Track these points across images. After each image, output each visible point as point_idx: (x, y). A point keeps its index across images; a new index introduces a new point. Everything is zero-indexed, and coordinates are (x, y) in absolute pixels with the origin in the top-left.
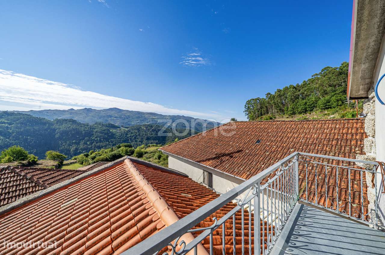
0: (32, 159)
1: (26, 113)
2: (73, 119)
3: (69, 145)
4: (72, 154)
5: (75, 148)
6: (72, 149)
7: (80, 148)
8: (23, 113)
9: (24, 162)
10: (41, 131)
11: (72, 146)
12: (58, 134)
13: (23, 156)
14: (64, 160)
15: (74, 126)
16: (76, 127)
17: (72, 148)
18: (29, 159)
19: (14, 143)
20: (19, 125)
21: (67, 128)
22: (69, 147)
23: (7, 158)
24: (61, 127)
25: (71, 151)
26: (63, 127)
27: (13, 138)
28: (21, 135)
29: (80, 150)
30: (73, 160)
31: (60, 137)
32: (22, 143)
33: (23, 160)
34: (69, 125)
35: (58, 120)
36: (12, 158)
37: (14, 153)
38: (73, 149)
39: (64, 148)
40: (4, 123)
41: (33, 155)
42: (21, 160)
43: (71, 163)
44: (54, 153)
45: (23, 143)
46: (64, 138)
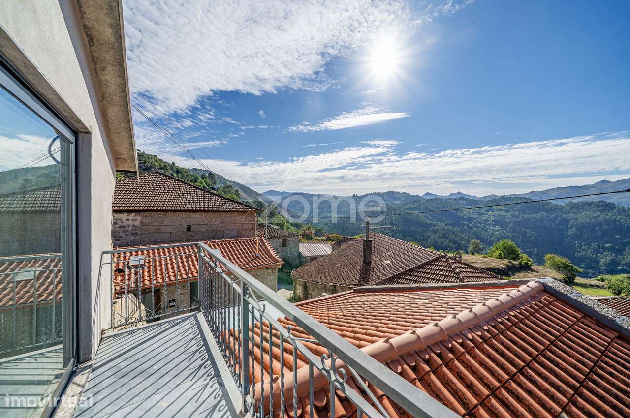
0: (524, 261)
1: (525, 196)
2: (605, 202)
3: (597, 251)
4: (603, 269)
5: (609, 258)
6: (602, 260)
7: (623, 262)
8: (521, 196)
9: (515, 262)
10: (545, 222)
11: (602, 253)
12: (574, 228)
13: (515, 254)
14: (575, 276)
15: (609, 216)
16: (614, 217)
17: (602, 258)
18: (521, 259)
19: (511, 236)
20: (516, 213)
21: (591, 219)
22: (597, 255)
23: (498, 252)
24: (579, 216)
25: (601, 263)
26: (583, 217)
27: (510, 229)
28: (519, 226)
29: (623, 265)
30: (598, 280)
31: (577, 233)
32: (519, 237)
33: (515, 259)
34: (597, 214)
35: (573, 205)
36: (503, 254)
37: (505, 248)
38: (605, 259)
39: (585, 254)
40: (501, 210)
41: (526, 256)
42: (512, 258)
43: (592, 286)
44: (558, 259)
45: (521, 237)
46: (586, 236)
